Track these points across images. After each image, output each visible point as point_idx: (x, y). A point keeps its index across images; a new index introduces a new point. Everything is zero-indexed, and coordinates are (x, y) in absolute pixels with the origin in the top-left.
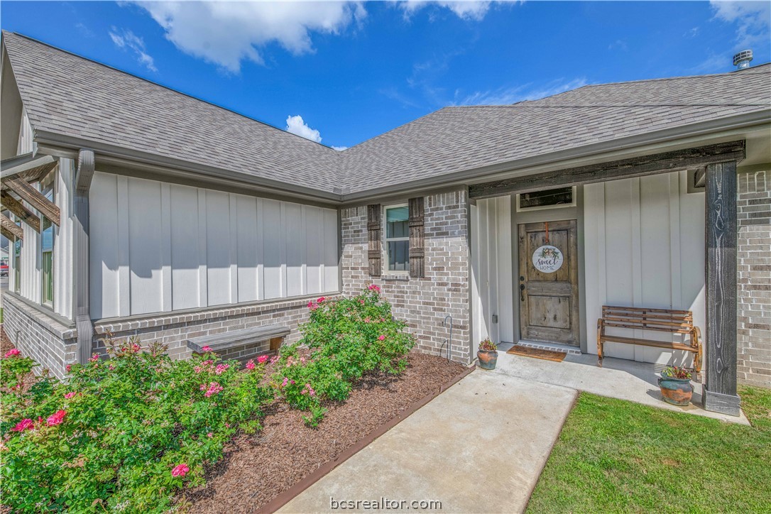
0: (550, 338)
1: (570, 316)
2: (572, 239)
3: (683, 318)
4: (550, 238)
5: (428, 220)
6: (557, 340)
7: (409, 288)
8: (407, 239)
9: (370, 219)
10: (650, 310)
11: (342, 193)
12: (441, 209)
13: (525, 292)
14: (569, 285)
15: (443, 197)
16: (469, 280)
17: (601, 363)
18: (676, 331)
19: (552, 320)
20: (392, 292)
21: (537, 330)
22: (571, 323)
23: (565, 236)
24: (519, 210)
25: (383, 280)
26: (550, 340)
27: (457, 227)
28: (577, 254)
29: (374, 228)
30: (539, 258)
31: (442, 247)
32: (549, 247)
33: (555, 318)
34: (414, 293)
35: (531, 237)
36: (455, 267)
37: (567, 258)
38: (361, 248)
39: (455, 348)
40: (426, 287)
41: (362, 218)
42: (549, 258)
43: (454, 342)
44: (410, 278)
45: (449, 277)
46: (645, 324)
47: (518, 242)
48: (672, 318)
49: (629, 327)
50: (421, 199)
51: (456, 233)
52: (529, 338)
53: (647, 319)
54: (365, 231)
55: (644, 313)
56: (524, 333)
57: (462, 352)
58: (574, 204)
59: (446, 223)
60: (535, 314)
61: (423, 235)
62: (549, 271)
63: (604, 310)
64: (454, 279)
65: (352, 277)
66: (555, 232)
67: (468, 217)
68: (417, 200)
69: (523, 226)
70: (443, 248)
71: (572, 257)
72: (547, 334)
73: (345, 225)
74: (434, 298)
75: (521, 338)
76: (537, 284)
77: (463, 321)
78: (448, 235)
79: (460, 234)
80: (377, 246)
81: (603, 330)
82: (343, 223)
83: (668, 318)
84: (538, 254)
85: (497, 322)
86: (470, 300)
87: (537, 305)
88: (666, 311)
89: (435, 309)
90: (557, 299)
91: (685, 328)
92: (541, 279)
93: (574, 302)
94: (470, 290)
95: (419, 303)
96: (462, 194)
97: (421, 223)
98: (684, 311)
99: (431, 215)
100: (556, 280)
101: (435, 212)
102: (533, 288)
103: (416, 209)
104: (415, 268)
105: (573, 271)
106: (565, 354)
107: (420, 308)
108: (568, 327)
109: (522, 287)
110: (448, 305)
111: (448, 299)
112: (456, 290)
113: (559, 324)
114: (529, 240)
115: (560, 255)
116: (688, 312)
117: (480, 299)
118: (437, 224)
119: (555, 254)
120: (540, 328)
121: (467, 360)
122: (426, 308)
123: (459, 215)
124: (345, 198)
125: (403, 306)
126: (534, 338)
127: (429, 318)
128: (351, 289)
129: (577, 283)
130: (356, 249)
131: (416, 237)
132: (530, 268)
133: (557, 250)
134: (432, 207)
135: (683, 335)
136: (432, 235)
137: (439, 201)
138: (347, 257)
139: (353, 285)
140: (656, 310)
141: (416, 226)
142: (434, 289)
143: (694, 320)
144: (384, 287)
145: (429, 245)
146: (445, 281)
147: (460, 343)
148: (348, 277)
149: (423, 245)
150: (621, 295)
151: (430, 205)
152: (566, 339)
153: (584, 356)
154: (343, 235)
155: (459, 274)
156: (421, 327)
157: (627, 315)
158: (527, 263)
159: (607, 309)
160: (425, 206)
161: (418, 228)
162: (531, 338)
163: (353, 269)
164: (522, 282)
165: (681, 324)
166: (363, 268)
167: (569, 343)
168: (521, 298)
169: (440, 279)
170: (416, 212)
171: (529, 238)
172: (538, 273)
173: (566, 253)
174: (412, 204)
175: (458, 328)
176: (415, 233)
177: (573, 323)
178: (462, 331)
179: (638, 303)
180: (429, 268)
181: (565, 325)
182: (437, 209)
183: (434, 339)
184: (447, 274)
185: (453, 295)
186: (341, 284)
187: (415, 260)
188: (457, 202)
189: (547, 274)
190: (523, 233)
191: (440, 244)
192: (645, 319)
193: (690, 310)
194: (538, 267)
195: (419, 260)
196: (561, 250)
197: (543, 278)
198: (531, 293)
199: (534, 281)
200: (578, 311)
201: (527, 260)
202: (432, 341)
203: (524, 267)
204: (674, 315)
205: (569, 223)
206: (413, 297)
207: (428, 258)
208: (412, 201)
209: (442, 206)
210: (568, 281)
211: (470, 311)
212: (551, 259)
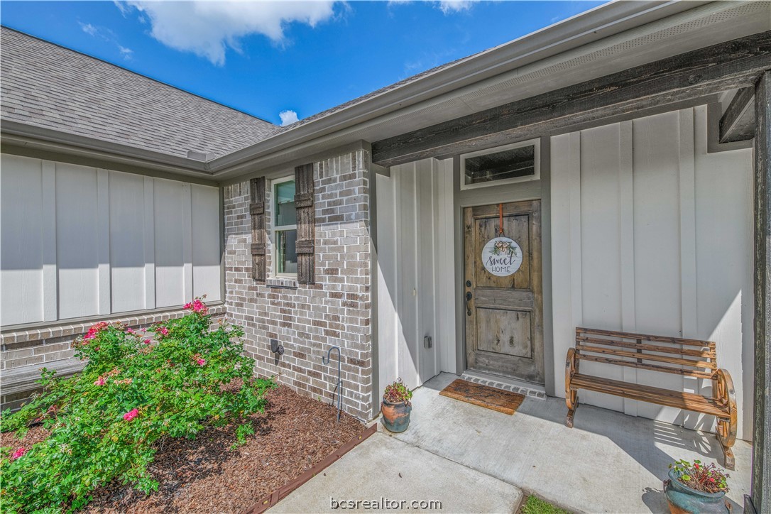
0: (505, 369)
1: (532, 339)
2: (535, 228)
3: (699, 354)
4: (505, 228)
5: (320, 199)
6: (514, 373)
7: (297, 299)
8: (294, 227)
9: (253, 199)
10: (648, 338)
11: (207, 160)
12: (335, 180)
13: (472, 302)
14: (530, 294)
15: (337, 162)
16: (373, 289)
17: (571, 420)
18: (690, 373)
19: (507, 344)
20: (278, 304)
21: (487, 357)
22: (532, 350)
23: (526, 224)
24: (463, 187)
25: (268, 286)
26: (504, 372)
27: (354, 208)
28: (541, 249)
29: (257, 211)
30: (490, 255)
31: (335, 239)
32: (504, 239)
33: (511, 341)
34: (303, 306)
35: (481, 226)
36: (351, 270)
37: (529, 255)
38: (245, 241)
39: (351, 394)
40: (317, 299)
41: (246, 199)
42: (504, 255)
43: (349, 385)
44: (298, 285)
45: (343, 286)
46: (640, 360)
47: (464, 233)
48: (682, 352)
49: (615, 362)
50: (310, 166)
51: (353, 217)
52: (477, 367)
53: (643, 351)
54: (249, 218)
55: (639, 341)
56: (471, 359)
57: (360, 402)
58: (537, 177)
59: (340, 203)
60: (485, 334)
61: (314, 221)
62: (503, 274)
63: (578, 334)
64: (350, 288)
65: (236, 281)
66: (512, 218)
67: (372, 192)
68: (305, 167)
69: (470, 210)
70: (337, 240)
71: (535, 255)
72: (500, 363)
73: (228, 208)
74: (327, 316)
75: (466, 368)
76: (488, 292)
77: (362, 354)
78: (343, 220)
79: (357, 219)
80: (261, 238)
81: (576, 365)
82: (226, 206)
83: (676, 351)
84: (489, 250)
85: (430, 346)
86: (374, 321)
87: (488, 322)
88: (673, 340)
89: (327, 333)
90: (513, 314)
91: (703, 369)
92: (493, 285)
93: (537, 320)
94: (374, 305)
95: (308, 322)
96: (360, 155)
97: (309, 203)
98: (701, 342)
99: (323, 190)
100: (513, 287)
101: (327, 186)
102: (482, 297)
103: (303, 182)
104: (304, 271)
105: (536, 273)
106: (522, 397)
107: (310, 329)
108: (529, 355)
109: (469, 296)
110: (343, 328)
111: (343, 318)
112: (353, 305)
113: (518, 350)
114: (477, 230)
115: (518, 250)
116: (708, 343)
117: (396, 315)
118: (329, 204)
119: (511, 250)
120: (492, 354)
121: (367, 414)
122: (316, 331)
123: (357, 188)
124: (213, 168)
125: (289, 325)
126: (485, 369)
127: (320, 345)
128: (234, 299)
129: (541, 292)
130: (240, 241)
131: (305, 223)
132: (479, 270)
133: (514, 244)
134: (324, 178)
135: (700, 381)
136: (323, 220)
137: (332, 168)
138: (230, 253)
139: (237, 292)
140: (657, 338)
141: (304, 207)
142: (326, 302)
143: (718, 357)
144: (270, 296)
145: (321, 236)
146: (339, 290)
147: (356, 388)
148: (231, 280)
149: (313, 236)
150: (604, 314)
151: (321, 176)
152: (526, 373)
153: (552, 401)
154: (226, 222)
155: (357, 281)
156: (310, 359)
157: (612, 343)
158: (475, 262)
159: (583, 333)
160: (315, 177)
161: (306, 210)
162: (480, 368)
163: (237, 269)
164: (468, 289)
165: (696, 362)
166: (247, 269)
167: (530, 378)
168: (467, 312)
169: (334, 287)
170: (304, 187)
171: (478, 227)
172: (490, 277)
173: (526, 249)
174: (299, 173)
175: (355, 364)
176: (302, 217)
177: (536, 350)
178: (360, 368)
179: (629, 327)
180: (320, 269)
181: (524, 351)
182: (329, 181)
183: (325, 379)
184: (342, 280)
185: (349, 312)
186: (224, 291)
187: (303, 258)
188: (354, 168)
189: (501, 277)
190: (470, 220)
191: (334, 234)
192: (639, 351)
193: (711, 339)
194: (489, 267)
195: (307, 258)
196: (519, 243)
197: (495, 284)
198: (479, 305)
199: (484, 288)
200: (542, 332)
201: (475, 258)
202: (323, 380)
203: (471, 268)
204: (686, 348)
205: (531, 205)
206: (302, 314)
207: (320, 256)
208: (299, 170)
209: (335, 176)
210: (529, 289)
211: (374, 337)
212: (506, 256)
